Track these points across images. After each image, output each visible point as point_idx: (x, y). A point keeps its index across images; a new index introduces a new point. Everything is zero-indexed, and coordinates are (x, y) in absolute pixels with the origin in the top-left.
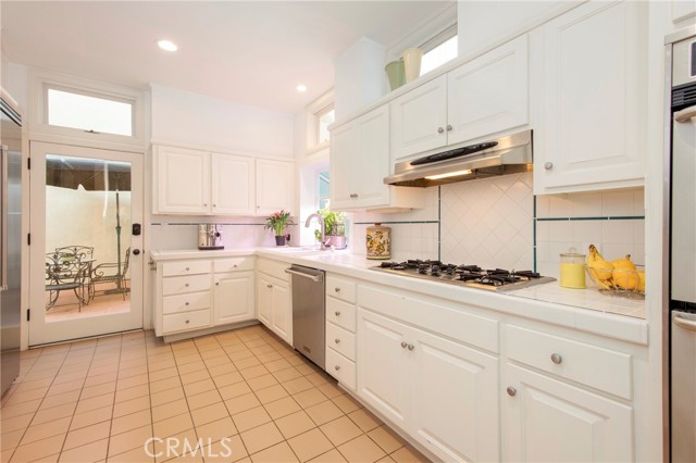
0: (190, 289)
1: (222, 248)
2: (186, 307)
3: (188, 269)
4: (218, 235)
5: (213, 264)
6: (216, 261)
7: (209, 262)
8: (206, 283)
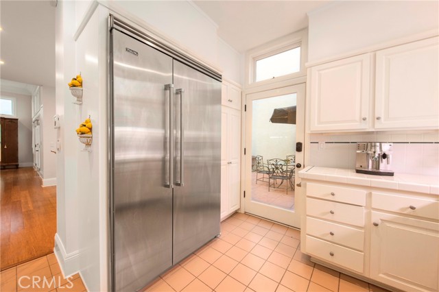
0: (335, 217)
1: (391, 174)
2: (329, 237)
3: (333, 194)
4: (384, 156)
5: (370, 195)
6: (374, 193)
7: (365, 192)
8: (359, 216)
